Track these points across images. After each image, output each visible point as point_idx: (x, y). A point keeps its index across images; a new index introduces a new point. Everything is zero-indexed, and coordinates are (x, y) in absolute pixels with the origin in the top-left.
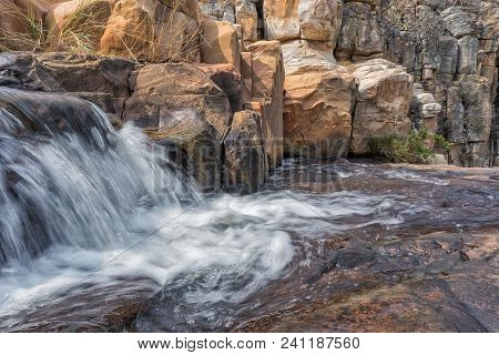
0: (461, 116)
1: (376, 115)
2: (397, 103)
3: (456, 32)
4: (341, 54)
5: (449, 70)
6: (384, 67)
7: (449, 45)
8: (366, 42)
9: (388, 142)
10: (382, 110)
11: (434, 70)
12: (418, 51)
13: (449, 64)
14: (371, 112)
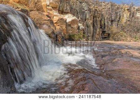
0: (87, 30)
1: (71, 29)
2: (75, 26)
3: (85, 9)
4: (60, 12)
5: (84, 18)
6: (72, 16)
7: (84, 12)
8: (66, 9)
9: (74, 36)
10: (72, 28)
11: (81, 18)
12: (77, 13)
13: (84, 17)
14: (69, 28)
